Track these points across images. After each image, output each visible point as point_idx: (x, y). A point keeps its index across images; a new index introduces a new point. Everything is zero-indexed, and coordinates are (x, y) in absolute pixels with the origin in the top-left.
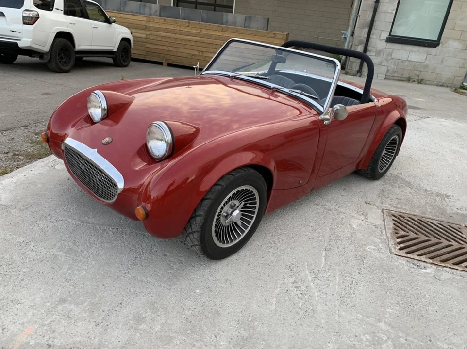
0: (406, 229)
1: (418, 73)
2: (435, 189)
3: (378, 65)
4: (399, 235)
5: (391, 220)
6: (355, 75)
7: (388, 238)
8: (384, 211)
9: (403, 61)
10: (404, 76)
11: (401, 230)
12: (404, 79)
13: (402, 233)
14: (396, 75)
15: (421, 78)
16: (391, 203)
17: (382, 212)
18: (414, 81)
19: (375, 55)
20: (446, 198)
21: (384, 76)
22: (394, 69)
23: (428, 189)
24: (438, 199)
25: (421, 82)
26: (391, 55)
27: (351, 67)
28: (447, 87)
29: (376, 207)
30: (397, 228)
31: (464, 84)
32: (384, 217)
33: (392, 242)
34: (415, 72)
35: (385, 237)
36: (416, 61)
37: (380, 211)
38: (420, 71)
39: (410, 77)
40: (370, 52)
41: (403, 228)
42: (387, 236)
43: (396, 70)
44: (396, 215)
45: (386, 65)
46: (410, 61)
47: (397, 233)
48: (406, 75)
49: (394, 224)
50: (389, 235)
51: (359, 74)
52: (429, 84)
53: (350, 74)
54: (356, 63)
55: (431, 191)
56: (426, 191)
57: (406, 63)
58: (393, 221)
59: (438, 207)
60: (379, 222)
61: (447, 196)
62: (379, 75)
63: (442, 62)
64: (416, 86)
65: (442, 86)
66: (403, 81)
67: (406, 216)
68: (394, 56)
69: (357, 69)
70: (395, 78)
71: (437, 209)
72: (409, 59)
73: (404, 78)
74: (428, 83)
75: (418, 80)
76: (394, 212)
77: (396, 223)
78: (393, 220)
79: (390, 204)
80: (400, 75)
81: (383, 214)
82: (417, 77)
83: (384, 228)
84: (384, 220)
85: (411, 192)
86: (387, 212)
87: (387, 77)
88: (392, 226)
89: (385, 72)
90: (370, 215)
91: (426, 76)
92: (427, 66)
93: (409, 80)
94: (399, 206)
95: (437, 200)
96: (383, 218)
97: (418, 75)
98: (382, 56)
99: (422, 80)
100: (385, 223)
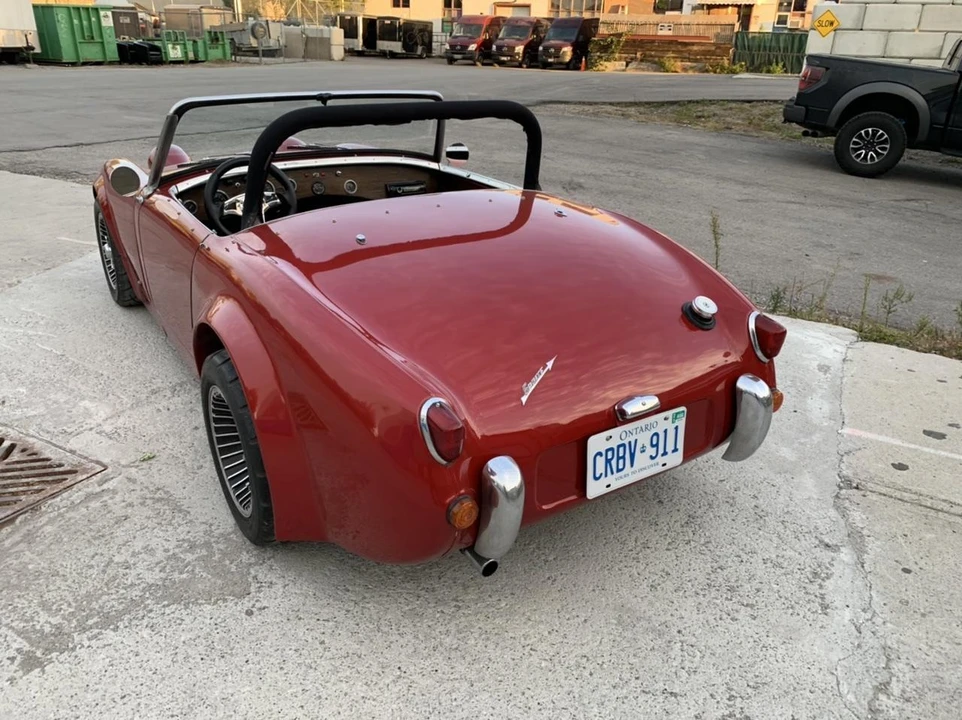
0: (19, 466)
2: (94, 656)
4: (15, 451)
5: (63, 462)
7: (27, 435)
8: (99, 468)
11: (22, 459)
13: (15, 456)
16: (118, 498)
17: (98, 462)
20: (27, 647)
23: (109, 635)
24: (44, 621)
29: (123, 462)
30: (34, 457)
32: (80, 456)
33: (12, 433)
35: (31, 432)
37: (105, 461)
41: (25, 465)
42: (33, 436)
44: (69, 477)
47: (23, 451)
49: (48, 460)
50: (31, 440)
55: (95, 637)
56: (109, 621)
58: (57, 462)
59: (17, 587)
60: (73, 444)
61: (30, 663)
67: (49, 489)
71: (14, 581)
76: (80, 478)
77: (48, 463)
78: (60, 465)
79: (114, 492)
81: (92, 461)
83: (54, 441)
84: (72, 452)
85: (133, 572)
86: (92, 469)
88: (47, 454)
90: (106, 442)
94: (95, 504)
95: (43, 617)
96: (78, 452)
100: (64, 449)
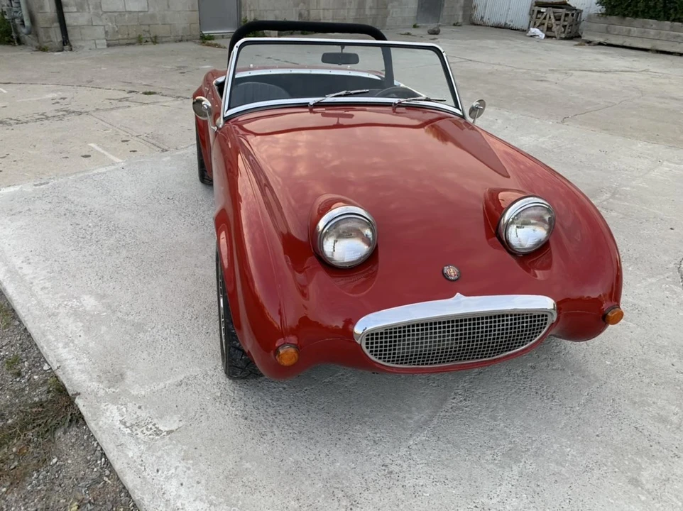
1: (147, 28)
3: (88, 25)
6: (62, 50)
9: (121, 14)
10: (131, 36)
12: (133, 41)
14: (120, 36)
15: (152, 35)
18: (147, 41)
19: (78, 11)
21: (105, 41)
22: (113, 28)
25: (155, 40)
26: (101, 7)
27: (49, 37)
28: (187, 40)
31: (204, 32)
34: (143, 28)
36: (137, 10)
38: (149, 25)
39: (140, 36)
40: (67, 6)
43: (117, 29)
45: (100, 23)
46: (130, 12)
48: (133, 35)
51: (67, 47)
52: (166, 42)
53: (52, 50)
54: (53, 29)
57: (127, 16)
62: (97, 42)
63: (169, 7)
64: (151, 48)
65: (181, 41)
66: (133, 44)
68: (105, 8)
69: (60, 39)
70: (121, 42)
72: (128, 9)
73: (132, 39)
74: (164, 40)
75: (151, 38)
80: (125, 37)
82: (148, 35)
87: (109, 42)
89: (104, 36)
91: (160, 30)
92: (153, 17)
93: (140, 41)
97: (149, 31)
98: (87, 10)
99: (156, 37)
